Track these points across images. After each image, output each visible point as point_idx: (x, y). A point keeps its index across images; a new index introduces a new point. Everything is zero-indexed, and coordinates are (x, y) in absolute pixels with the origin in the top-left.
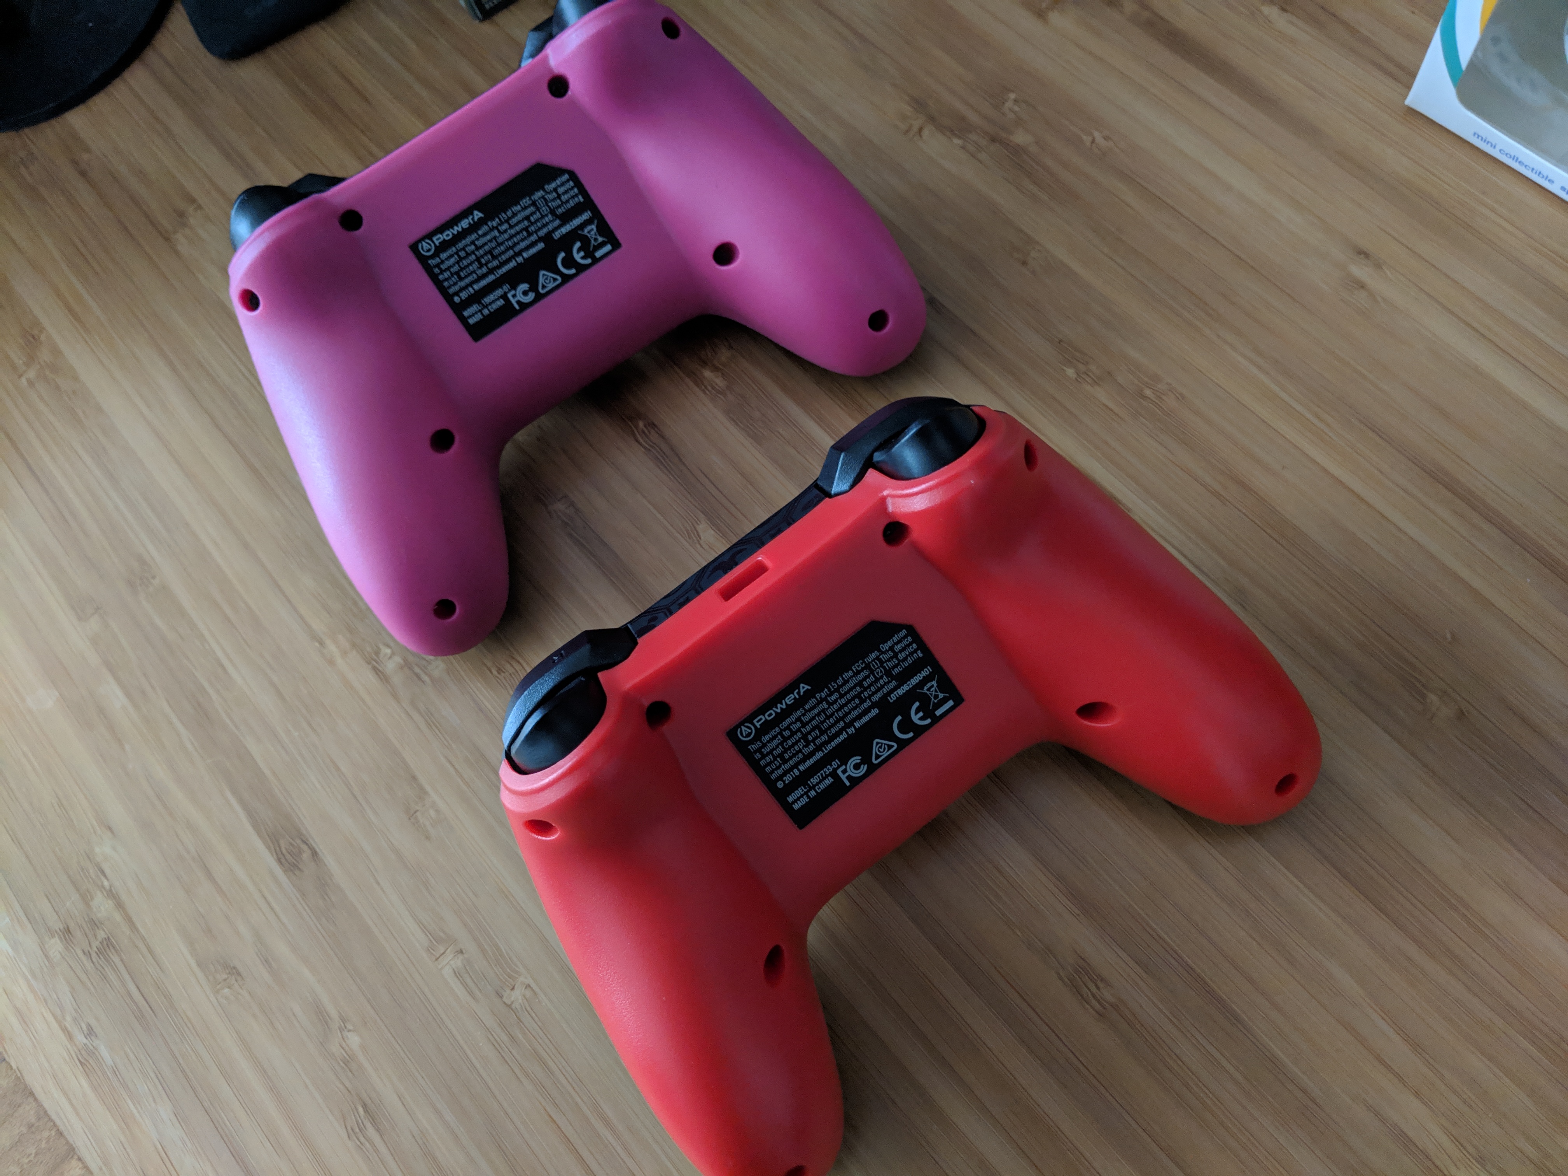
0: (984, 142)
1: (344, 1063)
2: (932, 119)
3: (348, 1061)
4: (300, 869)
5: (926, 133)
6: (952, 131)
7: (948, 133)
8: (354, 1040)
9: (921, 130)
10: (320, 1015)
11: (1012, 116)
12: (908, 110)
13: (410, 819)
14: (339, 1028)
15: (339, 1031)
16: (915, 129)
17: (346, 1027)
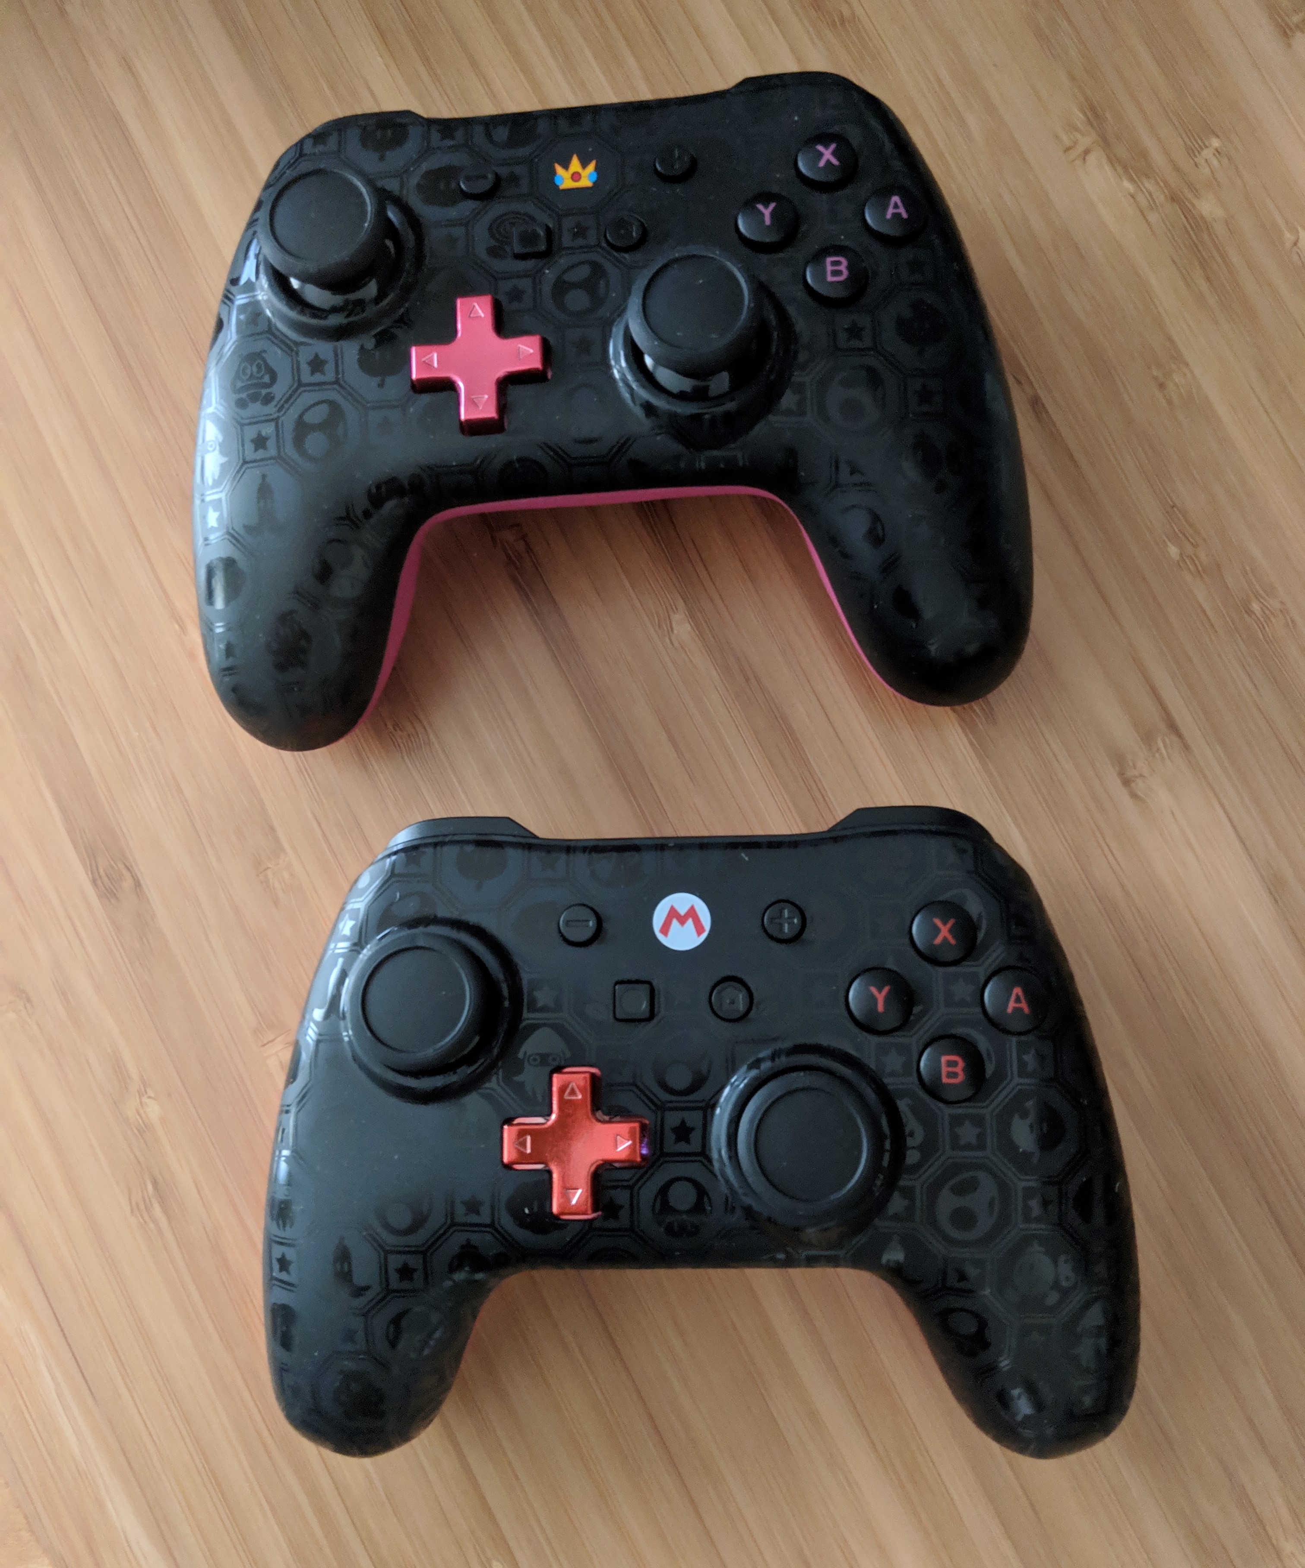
0: (1160, 198)
1: (138, 1130)
2: (1105, 143)
3: (144, 1130)
4: (117, 899)
5: (1092, 159)
6: (1125, 169)
7: (1120, 169)
8: (153, 1110)
9: (1087, 152)
10: (119, 1069)
11: (1206, 171)
12: (1079, 117)
13: (258, 875)
14: (138, 1091)
15: (137, 1095)
16: (1080, 149)
17: (146, 1093)
